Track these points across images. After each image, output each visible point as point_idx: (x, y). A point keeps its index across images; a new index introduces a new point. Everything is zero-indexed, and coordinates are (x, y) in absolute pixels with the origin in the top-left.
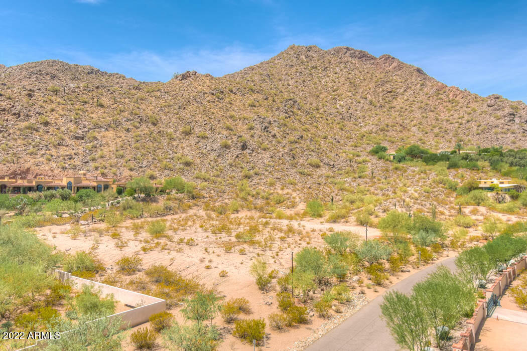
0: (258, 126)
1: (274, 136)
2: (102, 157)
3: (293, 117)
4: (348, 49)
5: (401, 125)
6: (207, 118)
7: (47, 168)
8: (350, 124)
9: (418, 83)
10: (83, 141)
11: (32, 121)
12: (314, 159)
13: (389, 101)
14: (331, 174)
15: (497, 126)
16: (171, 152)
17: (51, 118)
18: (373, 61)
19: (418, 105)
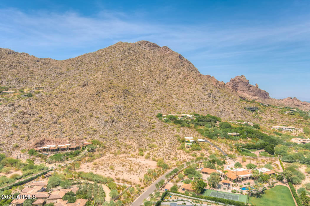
0: (116, 110)
1: (122, 114)
2: (66, 131)
3: (127, 100)
4: (147, 42)
5: (169, 95)
6: (97, 108)
7: (50, 138)
8: (149, 95)
9: (177, 72)
10: (57, 124)
11: (36, 116)
12: (137, 124)
13: (165, 80)
14: (144, 130)
15: (204, 99)
16: (87, 126)
17: (41, 115)
18: (159, 49)
19: (176, 84)
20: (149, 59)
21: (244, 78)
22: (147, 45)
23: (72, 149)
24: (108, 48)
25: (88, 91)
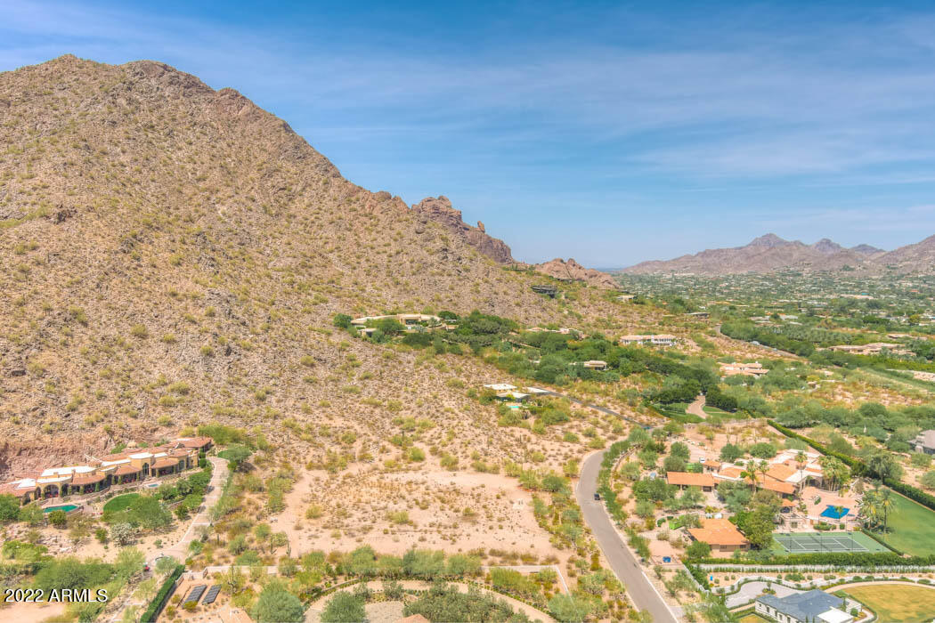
0: (218, 309)
1: (244, 323)
2: (81, 403)
3: (220, 271)
4: (165, 67)
8: (254, 252)
10: (26, 377)
12: (302, 355)
13: (285, 204)
14: (333, 375)
16: (145, 373)
18: (210, 96)
19: (326, 217)
20: (212, 127)
21: (447, 203)
22: (166, 77)
23: (163, 472)
24: (18, 75)
25: (86, 236)
